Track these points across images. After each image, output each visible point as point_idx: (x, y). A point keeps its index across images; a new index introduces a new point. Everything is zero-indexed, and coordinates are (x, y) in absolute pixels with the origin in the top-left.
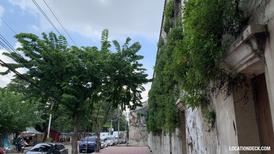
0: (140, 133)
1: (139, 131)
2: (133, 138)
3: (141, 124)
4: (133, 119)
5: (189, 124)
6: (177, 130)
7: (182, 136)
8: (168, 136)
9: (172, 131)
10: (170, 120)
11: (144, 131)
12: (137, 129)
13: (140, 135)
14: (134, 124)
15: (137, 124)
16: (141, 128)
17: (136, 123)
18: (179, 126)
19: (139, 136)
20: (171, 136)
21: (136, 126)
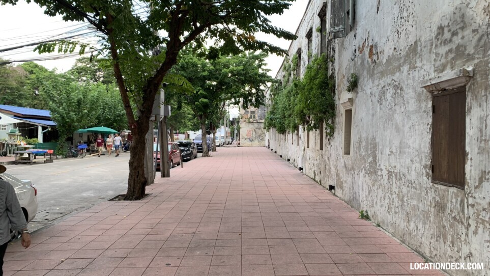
0: (255, 131)
1: (253, 129)
2: (246, 137)
3: (256, 120)
4: (245, 114)
5: (300, 130)
6: (296, 131)
7: (298, 134)
8: (291, 134)
9: (293, 131)
10: (293, 127)
11: (259, 129)
12: (251, 126)
13: (254, 133)
14: (247, 120)
15: (251, 120)
16: (256, 125)
17: (249, 119)
18: (297, 130)
19: (253, 135)
20: (293, 134)
21: (249, 122)
